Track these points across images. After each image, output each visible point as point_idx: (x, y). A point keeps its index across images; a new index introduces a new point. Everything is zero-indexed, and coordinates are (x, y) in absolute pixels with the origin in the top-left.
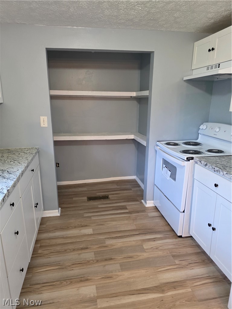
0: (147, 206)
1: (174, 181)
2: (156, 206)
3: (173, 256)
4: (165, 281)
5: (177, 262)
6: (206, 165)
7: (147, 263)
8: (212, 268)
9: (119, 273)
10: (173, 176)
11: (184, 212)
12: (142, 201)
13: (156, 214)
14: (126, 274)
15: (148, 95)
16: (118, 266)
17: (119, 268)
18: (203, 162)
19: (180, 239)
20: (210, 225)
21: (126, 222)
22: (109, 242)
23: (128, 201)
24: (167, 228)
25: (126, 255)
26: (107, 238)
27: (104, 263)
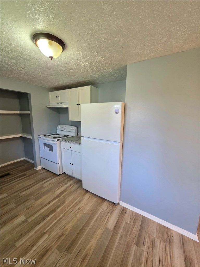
0: (38, 169)
1: (52, 152)
2: (43, 168)
3: (59, 183)
4: (58, 193)
5: (61, 184)
6: (65, 141)
7: (48, 191)
8: (74, 180)
9: (35, 203)
10: (51, 150)
11: (59, 163)
12: (34, 168)
13: (44, 171)
14: (39, 201)
15: (29, 113)
16: (33, 201)
17: (34, 201)
18: (64, 140)
19: (59, 176)
20: (71, 163)
21: (28, 181)
22: (21, 194)
23: (26, 171)
24: (52, 174)
25: (35, 194)
26: (20, 193)
27: (23, 204)
